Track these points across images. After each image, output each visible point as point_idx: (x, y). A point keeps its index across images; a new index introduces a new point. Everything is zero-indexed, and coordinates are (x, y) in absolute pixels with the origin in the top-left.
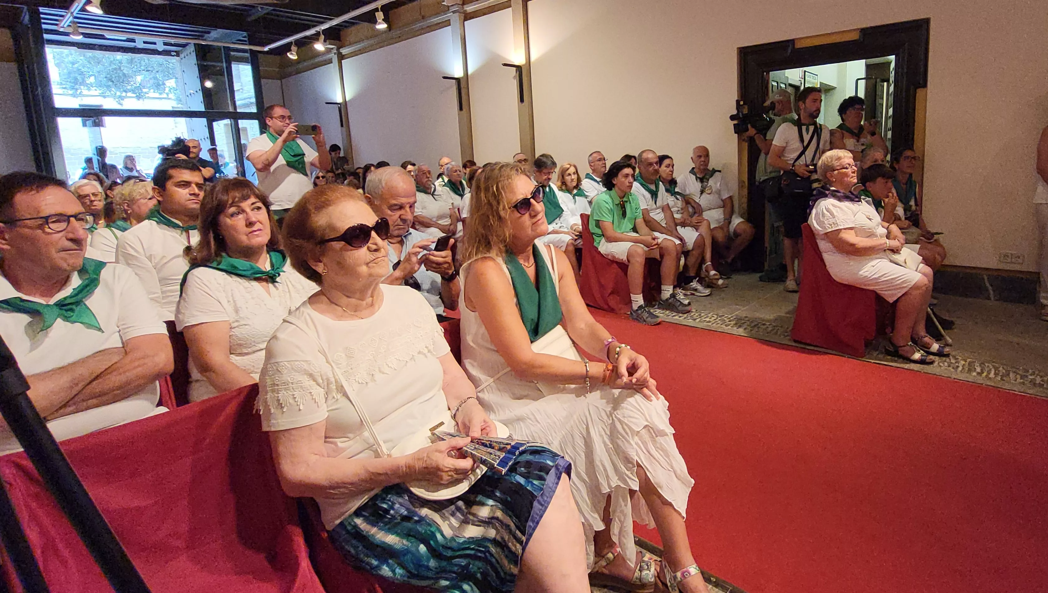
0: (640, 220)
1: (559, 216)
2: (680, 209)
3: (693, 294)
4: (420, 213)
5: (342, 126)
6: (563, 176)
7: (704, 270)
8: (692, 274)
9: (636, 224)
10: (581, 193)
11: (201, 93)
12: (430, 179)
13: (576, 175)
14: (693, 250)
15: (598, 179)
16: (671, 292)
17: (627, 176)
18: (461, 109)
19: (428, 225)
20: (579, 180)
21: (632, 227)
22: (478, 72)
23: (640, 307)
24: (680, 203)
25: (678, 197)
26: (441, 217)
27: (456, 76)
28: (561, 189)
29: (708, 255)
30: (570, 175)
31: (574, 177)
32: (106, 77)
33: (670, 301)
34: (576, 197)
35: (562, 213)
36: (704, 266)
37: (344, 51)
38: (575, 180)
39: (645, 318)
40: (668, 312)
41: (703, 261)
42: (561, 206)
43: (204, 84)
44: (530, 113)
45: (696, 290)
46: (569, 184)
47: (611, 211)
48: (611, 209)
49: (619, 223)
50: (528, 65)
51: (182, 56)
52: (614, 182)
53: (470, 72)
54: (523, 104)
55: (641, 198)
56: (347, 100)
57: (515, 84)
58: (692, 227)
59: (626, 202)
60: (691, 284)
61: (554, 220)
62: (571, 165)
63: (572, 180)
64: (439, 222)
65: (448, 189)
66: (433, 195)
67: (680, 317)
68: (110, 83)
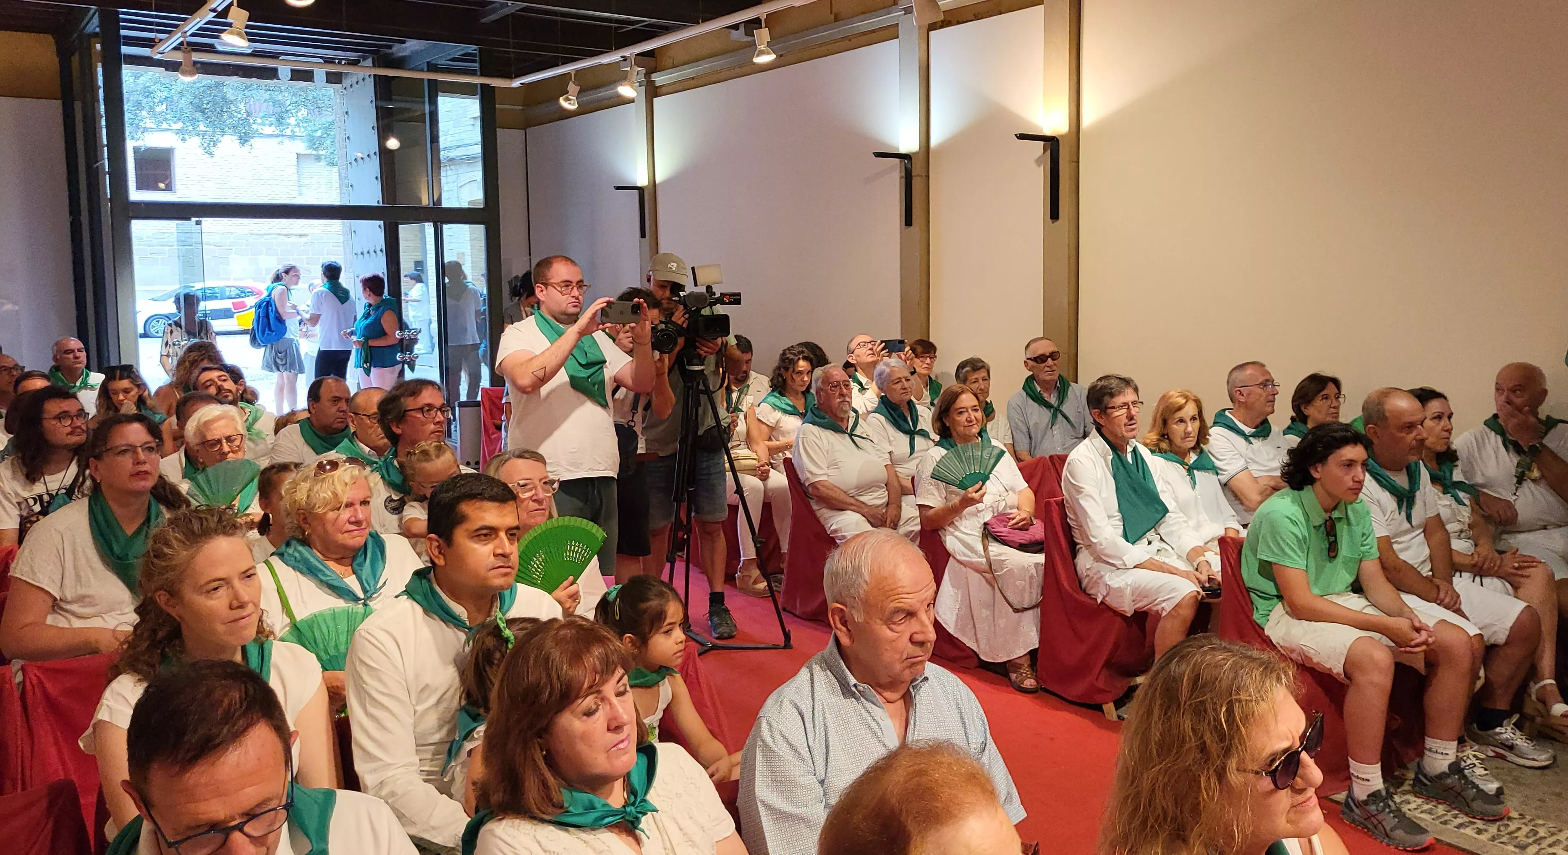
0: (1371, 567)
1: (1155, 525)
2: (1466, 527)
3: (1503, 757)
4: (825, 478)
5: (643, 235)
6: (1165, 422)
7: (1534, 697)
8: (1502, 704)
9: (1362, 572)
10: (1205, 464)
11: (376, 161)
12: (847, 399)
13: (1197, 423)
14: (1507, 643)
15: (1248, 430)
16: (1451, 758)
17: (1350, 464)
18: (908, 221)
19: (841, 506)
20: (1203, 435)
21: (1350, 579)
22: (952, 144)
23: (1374, 796)
24: (1465, 514)
25: (1461, 495)
26: (868, 487)
27: (903, 150)
28: (1156, 449)
29: (1547, 661)
30: (1182, 420)
31: (1193, 427)
32: (191, 103)
33: (1449, 781)
34: (1195, 472)
35: (1164, 515)
36: (1534, 688)
37: (659, 79)
38: (1195, 434)
39: (1388, 829)
40: (1441, 809)
41: (1533, 673)
42: (1163, 497)
43: (384, 143)
44: (1073, 246)
45: (1511, 748)
46: (1178, 441)
47: (1302, 542)
48: (1305, 538)
49: (1319, 570)
50: (1074, 135)
51: (347, 82)
52: (1316, 475)
53: (934, 141)
54: (1057, 223)
55: (1375, 512)
56: (657, 181)
57: (1039, 178)
58: (1499, 577)
59: (1340, 519)
60: (1498, 730)
61: (1145, 534)
62: (1187, 398)
63: (1187, 435)
64: (864, 498)
65: (882, 418)
66: (851, 435)
67: (1480, 832)
68: (198, 115)
